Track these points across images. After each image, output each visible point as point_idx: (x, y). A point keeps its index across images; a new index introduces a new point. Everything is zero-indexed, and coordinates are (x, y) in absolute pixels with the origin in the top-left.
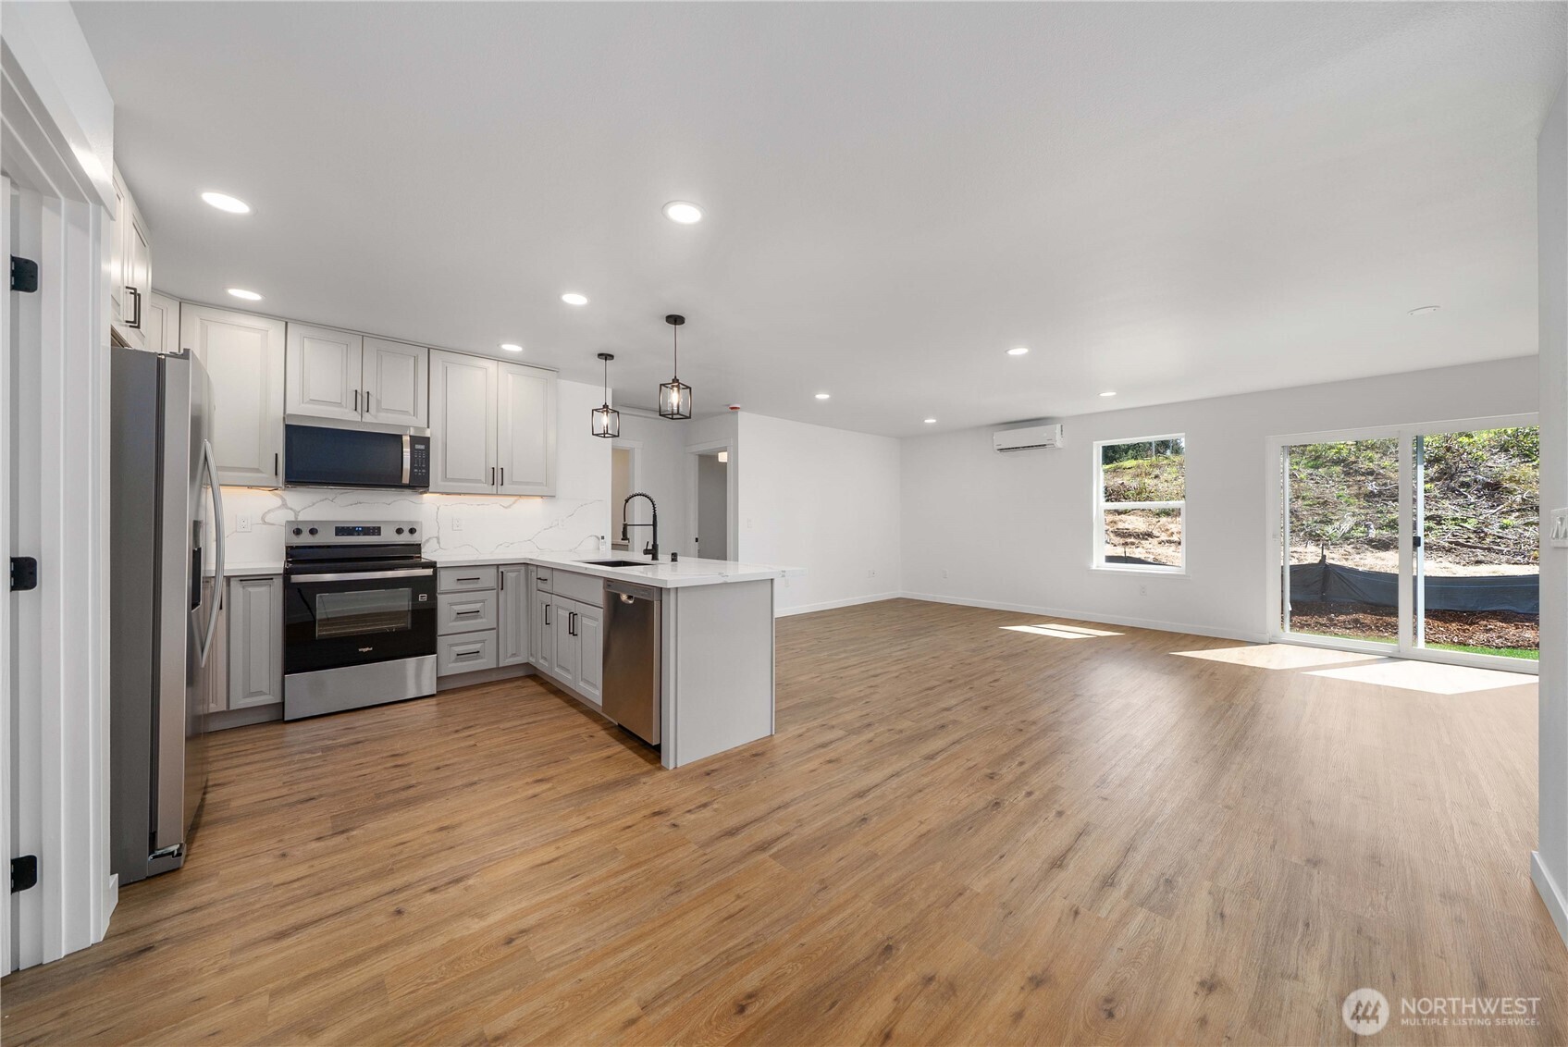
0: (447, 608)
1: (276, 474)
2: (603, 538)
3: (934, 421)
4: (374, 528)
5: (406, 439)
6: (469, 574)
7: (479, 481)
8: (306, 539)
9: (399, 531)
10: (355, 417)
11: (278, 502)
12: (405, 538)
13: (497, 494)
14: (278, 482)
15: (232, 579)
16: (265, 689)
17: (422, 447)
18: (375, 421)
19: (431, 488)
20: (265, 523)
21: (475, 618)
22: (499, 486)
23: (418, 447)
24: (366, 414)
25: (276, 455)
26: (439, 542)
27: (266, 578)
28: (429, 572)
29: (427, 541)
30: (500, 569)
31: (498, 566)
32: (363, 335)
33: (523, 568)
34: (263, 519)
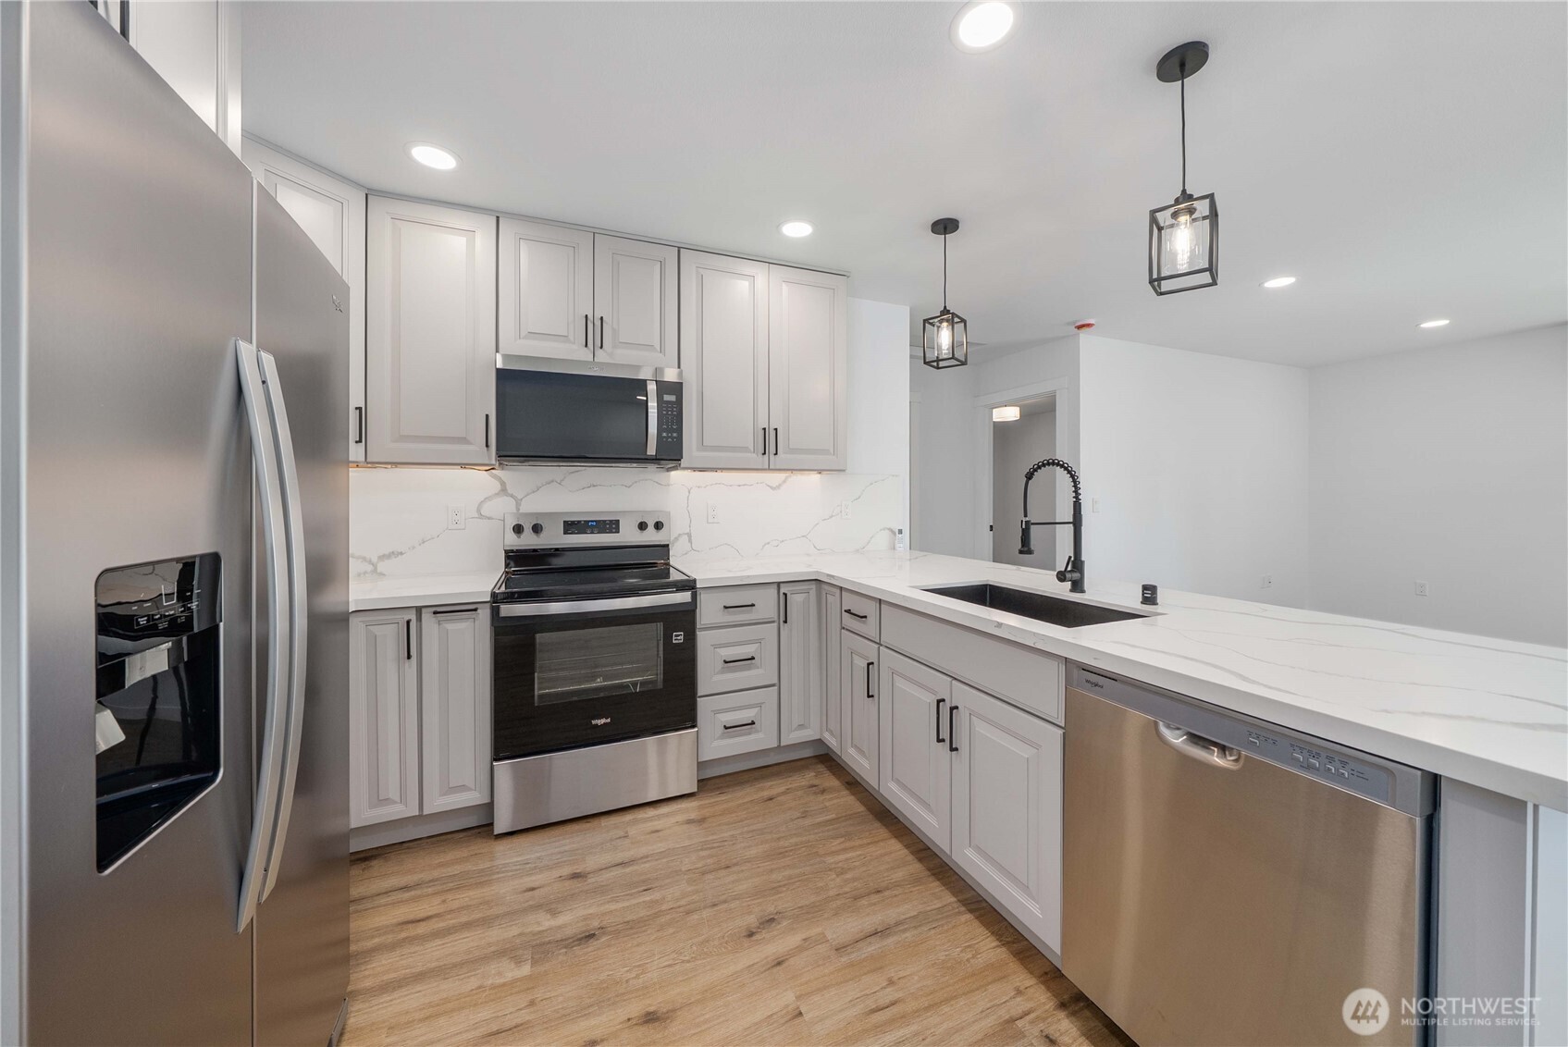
0: (711, 649)
1: (487, 446)
2: (900, 532)
3: (1447, 322)
4: (611, 521)
5: (652, 387)
6: (740, 597)
7: (745, 449)
8: (529, 541)
9: (642, 526)
10: (585, 355)
11: (497, 486)
12: (651, 537)
13: (769, 469)
14: (490, 458)
15: (424, 610)
16: (469, 782)
17: (673, 398)
18: (613, 360)
19: (684, 462)
20: (481, 516)
21: (749, 668)
22: (772, 457)
23: (667, 398)
24: (599, 352)
25: (487, 416)
26: (690, 541)
27: (468, 609)
28: (685, 597)
29: (676, 539)
30: (782, 589)
31: (779, 584)
32: (595, 233)
33: (813, 586)
34: (479, 511)
